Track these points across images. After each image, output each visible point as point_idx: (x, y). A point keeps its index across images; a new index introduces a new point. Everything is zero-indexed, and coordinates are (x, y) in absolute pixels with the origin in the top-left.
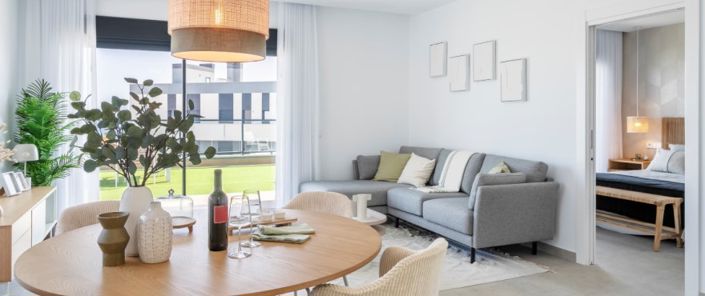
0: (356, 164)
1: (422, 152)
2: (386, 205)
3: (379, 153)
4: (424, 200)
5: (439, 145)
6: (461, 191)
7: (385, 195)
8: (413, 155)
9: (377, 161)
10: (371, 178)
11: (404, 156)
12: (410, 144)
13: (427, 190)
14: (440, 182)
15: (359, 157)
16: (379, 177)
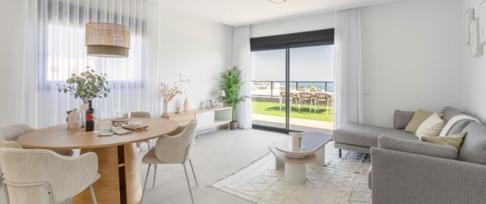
10: (402, 128)
16: (407, 129)
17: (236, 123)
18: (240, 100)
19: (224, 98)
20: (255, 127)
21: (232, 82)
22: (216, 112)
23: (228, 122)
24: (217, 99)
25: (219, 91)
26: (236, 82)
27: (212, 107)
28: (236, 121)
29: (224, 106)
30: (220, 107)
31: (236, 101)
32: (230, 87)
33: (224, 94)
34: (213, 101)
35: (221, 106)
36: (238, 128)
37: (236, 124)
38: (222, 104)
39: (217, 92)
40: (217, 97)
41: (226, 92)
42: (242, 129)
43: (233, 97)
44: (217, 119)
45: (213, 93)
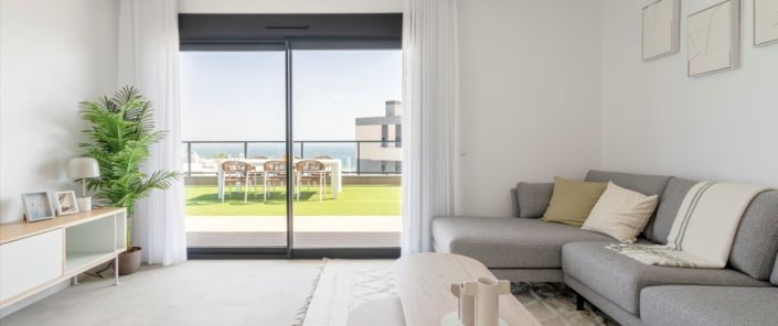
0: (515, 193)
1: (628, 182)
2: (560, 268)
3: (550, 180)
4: (641, 284)
5: (664, 169)
6: (730, 266)
7: (559, 252)
8: (611, 185)
9: (549, 191)
10: (538, 216)
11: (594, 186)
12: (605, 166)
13: (645, 256)
14: (671, 238)
15: (520, 185)
16: (549, 215)
17: (138, 253)
18: (151, 185)
19: (93, 183)
20: (195, 254)
21: (120, 134)
22: (68, 230)
23: (114, 255)
24: (67, 187)
25: (76, 161)
26: (134, 134)
27: (49, 215)
28: (139, 249)
29: (95, 208)
30: (82, 212)
31: (139, 189)
32: (112, 148)
33: (95, 170)
34: (54, 195)
35: (85, 211)
36: (145, 265)
37: (137, 257)
38: (89, 200)
39: (66, 164)
40: (63, 179)
41: (102, 165)
42: (159, 265)
43: (127, 179)
44: (72, 252)
45: (50, 169)
